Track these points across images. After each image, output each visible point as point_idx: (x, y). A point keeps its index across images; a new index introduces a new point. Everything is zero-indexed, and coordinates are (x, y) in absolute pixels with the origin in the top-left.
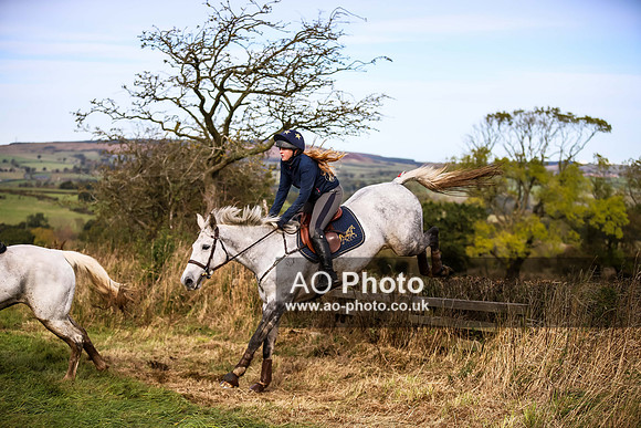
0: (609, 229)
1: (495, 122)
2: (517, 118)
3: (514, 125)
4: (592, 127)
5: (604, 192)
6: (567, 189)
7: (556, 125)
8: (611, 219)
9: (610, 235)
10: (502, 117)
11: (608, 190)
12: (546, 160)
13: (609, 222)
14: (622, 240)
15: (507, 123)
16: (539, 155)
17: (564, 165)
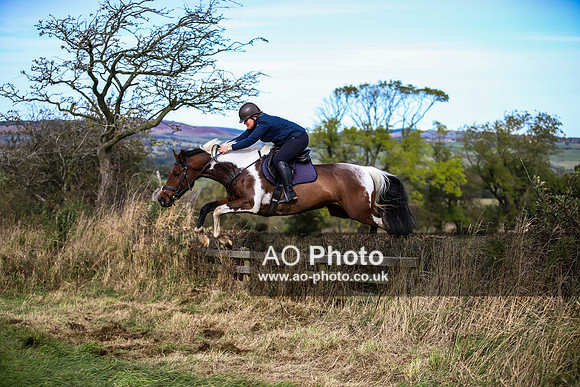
0: (449, 188)
1: (343, 96)
2: (363, 91)
3: (360, 97)
4: (431, 98)
5: (444, 156)
6: (410, 153)
7: (398, 97)
8: (451, 180)
9: (450, 194)
10: (349, 91)
11: (447, 153)
12: (390, 128)
13: (449, 182)
14: (461, 198)
15: (354, 95)
16: (383, 124)
17: (406, 132)
